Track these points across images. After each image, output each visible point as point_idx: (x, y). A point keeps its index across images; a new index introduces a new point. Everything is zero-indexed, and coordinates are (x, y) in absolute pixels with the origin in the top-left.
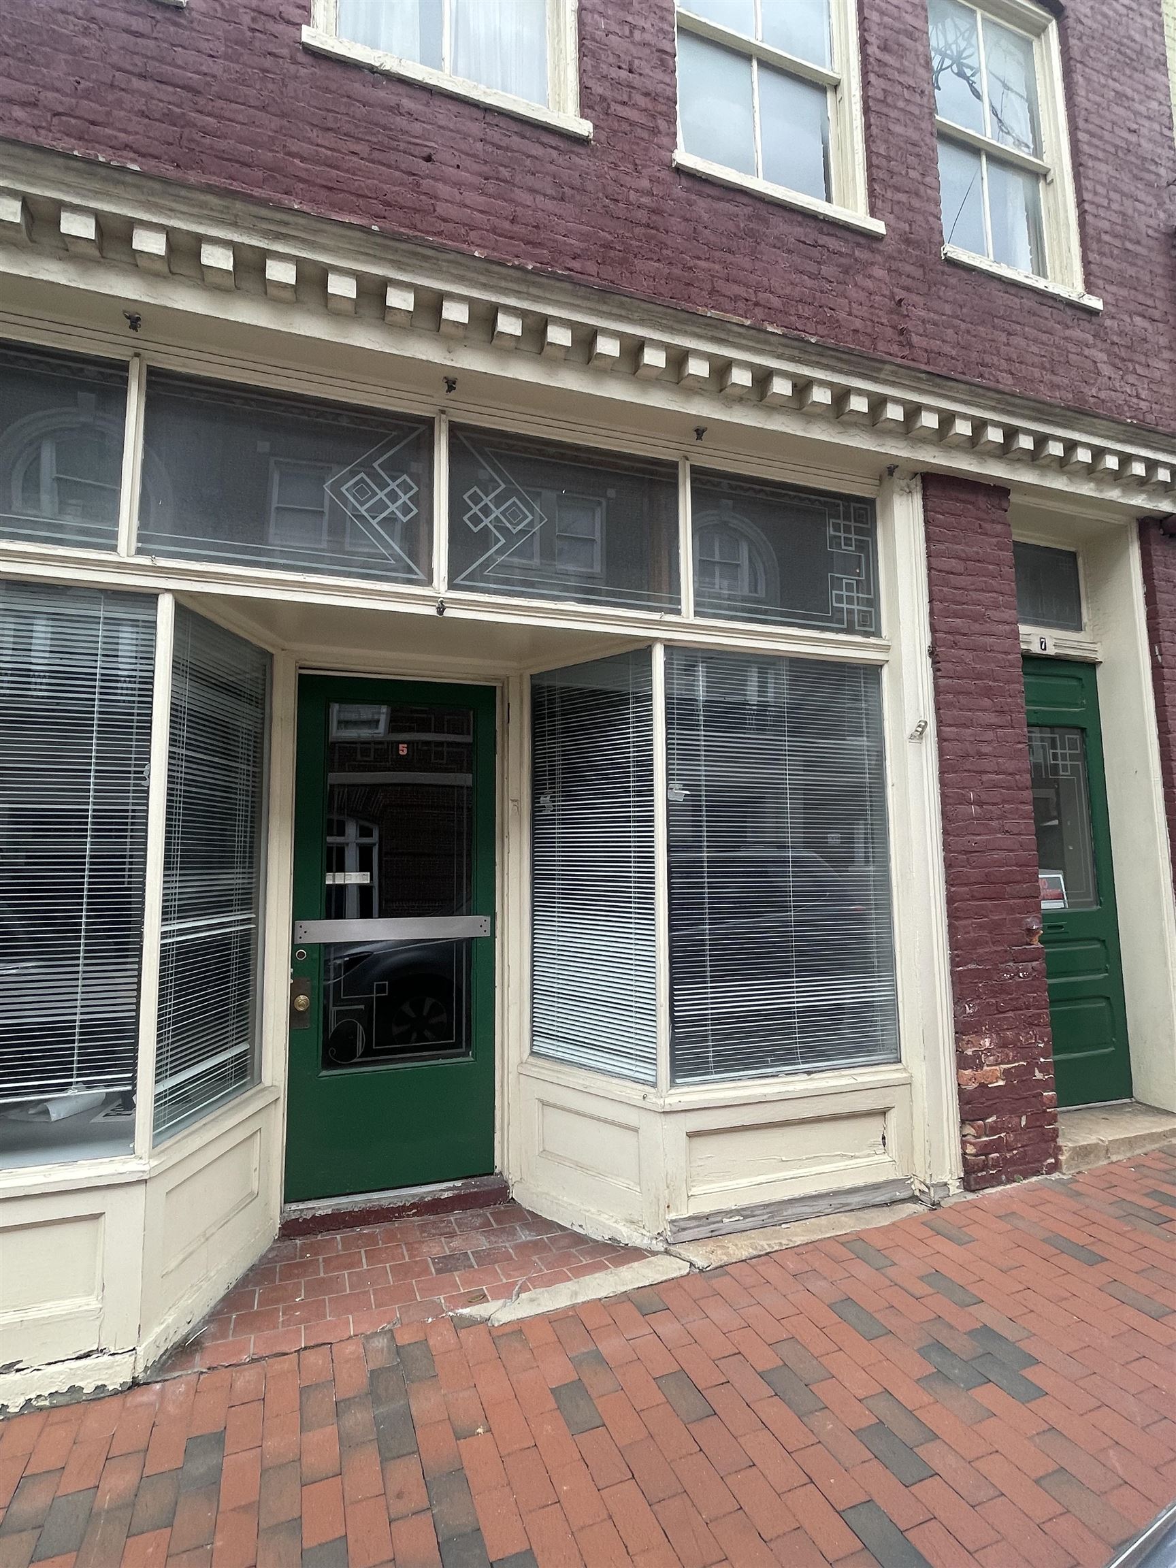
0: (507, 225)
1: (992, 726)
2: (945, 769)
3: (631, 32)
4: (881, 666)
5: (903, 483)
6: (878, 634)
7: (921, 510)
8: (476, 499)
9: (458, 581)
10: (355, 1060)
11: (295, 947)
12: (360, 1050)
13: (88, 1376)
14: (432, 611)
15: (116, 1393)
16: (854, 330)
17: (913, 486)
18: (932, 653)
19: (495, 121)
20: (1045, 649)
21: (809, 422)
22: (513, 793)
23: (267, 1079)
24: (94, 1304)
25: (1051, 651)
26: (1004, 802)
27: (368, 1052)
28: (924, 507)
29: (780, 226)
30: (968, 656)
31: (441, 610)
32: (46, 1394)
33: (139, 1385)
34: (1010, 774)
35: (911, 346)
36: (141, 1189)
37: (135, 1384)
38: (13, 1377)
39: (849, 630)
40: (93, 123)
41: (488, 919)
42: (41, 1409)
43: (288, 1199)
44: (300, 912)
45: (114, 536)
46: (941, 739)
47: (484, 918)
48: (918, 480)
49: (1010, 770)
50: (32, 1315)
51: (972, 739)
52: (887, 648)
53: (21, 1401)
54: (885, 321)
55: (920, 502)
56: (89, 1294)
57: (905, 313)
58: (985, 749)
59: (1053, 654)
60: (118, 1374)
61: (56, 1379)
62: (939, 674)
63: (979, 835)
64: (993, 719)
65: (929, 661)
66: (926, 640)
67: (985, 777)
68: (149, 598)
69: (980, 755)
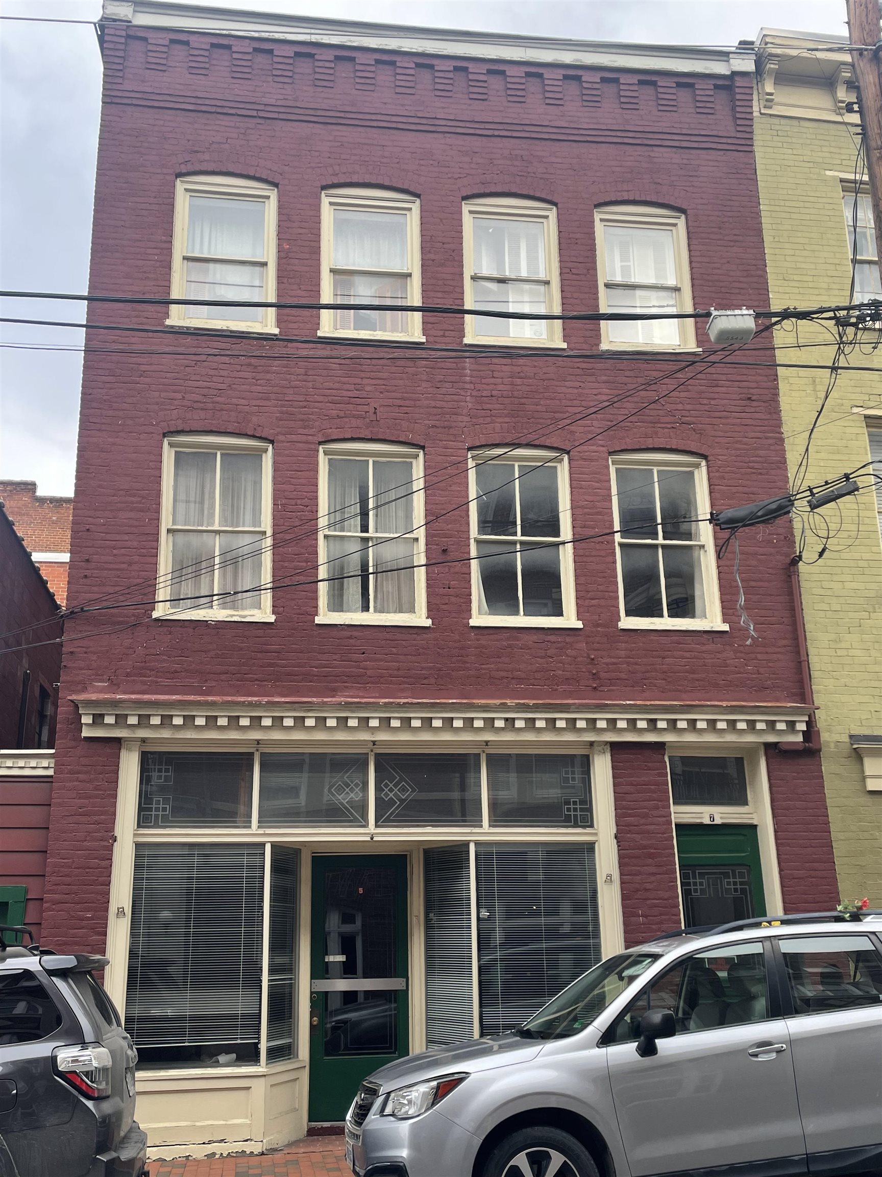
0: (395, 672)
1: (654, 874)
2: (624, 898)
3: (449, 569)
4: (595, 843)
5: (600, 748)
6: (592, 826)
7: (610, 762)
8: (386, 785)
9: (379, 823)
10: (340, 1052)
11: (312, 993)
12: (342, 1048)
13: (249, 1148)
14: (368, 839)
15: (257, 1155)
16: (566, 679)
17: (605, 749)
18: (616, 837)
19: (390, 630)
20: (713, 821)
21: (539, 733)
22: (415, 912)
23: (301, 1056)
24: (249, 1122)
25: (718, 821)
26: (661, 915)
27: (346, 1048)
28: (612, 760)
29: (525, 637)
30: (637, 837)
31: (372, 838)
32: (235, 1151)
33: (264, 1155)
34: (666, 900)
35: (600, 679)
36: (263, 1079)
37: (263, 1154)
38: (223, 1144)
39: (576, 826)
40: (245, 674)
41: (405, 980)
42: (233, 1157)
43: (310, 1120)
44: (314, 976)
45: (250, 822)
46: (622, 883)
47: (402, 979)
48: (608, 747)
49: (666, 897)
50: (229, 1123)
51: (640, 882)
52: (596, 834)
53: (227, 1153)
54: (584, 670)
55: (610, 758)
56: (246, 1118)
57: (596, 663)
58: (648, 886)
59: (720, 823)
60: (257, 1148)
61: (239, 1147)
62: (620, 848)
63: (644, 933)
64: (653, 870)
65: (615, 841)
66: (614, 830)
67: (649, 902)
68: (262, 845)
69: (646, 890)
